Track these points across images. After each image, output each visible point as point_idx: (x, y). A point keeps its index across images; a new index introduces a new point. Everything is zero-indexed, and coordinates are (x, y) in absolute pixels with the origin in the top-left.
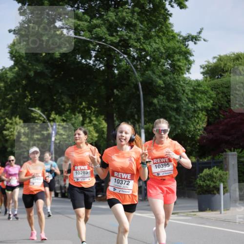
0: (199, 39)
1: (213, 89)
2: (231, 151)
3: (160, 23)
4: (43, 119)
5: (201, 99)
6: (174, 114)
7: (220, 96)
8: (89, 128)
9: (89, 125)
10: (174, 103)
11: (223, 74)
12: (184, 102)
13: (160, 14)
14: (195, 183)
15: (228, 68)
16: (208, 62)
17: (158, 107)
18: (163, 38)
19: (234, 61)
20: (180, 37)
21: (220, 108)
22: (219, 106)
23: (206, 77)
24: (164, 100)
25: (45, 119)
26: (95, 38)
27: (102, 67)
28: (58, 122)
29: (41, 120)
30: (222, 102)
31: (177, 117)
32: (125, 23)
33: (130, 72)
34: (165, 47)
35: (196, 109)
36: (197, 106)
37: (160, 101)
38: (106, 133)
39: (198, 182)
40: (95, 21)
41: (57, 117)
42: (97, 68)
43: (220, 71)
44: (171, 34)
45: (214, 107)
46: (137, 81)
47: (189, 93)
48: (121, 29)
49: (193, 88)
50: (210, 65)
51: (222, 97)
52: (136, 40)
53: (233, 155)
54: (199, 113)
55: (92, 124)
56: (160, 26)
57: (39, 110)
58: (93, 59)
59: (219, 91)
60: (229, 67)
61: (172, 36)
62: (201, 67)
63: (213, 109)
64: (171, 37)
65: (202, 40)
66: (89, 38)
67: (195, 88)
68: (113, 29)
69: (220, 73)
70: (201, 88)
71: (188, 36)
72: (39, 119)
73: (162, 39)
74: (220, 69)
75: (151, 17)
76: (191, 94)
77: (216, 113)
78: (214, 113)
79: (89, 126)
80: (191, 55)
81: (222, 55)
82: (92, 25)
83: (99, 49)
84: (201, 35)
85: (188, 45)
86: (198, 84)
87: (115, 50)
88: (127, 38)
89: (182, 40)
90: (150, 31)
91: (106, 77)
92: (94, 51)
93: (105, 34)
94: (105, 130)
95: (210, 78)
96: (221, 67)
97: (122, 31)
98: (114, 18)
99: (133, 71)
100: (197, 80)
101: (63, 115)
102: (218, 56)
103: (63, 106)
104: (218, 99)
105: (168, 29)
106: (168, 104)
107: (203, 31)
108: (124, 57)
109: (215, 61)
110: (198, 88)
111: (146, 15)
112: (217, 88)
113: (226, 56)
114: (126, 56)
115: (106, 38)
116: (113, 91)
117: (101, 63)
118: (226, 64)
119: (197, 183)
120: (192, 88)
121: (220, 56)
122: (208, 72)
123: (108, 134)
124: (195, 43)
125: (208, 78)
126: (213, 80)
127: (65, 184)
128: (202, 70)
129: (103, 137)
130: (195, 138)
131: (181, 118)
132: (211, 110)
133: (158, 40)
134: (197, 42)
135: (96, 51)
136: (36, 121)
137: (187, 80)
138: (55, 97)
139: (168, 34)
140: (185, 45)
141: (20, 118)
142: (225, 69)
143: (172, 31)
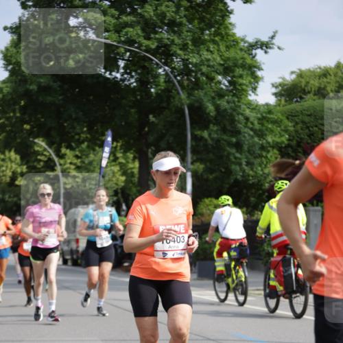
0: (271, 46)
1: (290, 117)
2: (313, 205)
3: (217, 22)
4: (48, 154)
5: (272, 131)
6: (233, 151)
7: (299, 127)
8: (113, 168)
9: (113, 163)
10: (232, 136)
11: (304, 96)
12: (246, 135)
13: (217, 9)
14: (261, 249)
15: (311, 88)
16: (283, 79)
17: (210, 142)
18: (220, 44)
19: (319, 79)
20: (245, 42)
21: (299, 144)
22: (297, 141)
23: (280, 100)
24: (219, 132)
25: (50, 155)
26: (124, 43)
27: (133, 82)
28: (69, 159)
29: (45, 155)
30: (302, 136)
31: (238, 155)
32: (166, 22)
33: (173, 91)
34: (223, 57)
35: (265, 145)
36: (266, 141)
37: (213, 133)
38: (137, 176)
39: (266, 248)
40: (125, 18)
41: (68, 152)
42: (126, 85)
43: (300, 92)
44: (232, 39)
45: (290, 142)
46: (182, 104)
47: (256, 122)
48: (160, 30)
49: (261, 114)
50: (286, 83)
51: (302, 129)
52: (181, 47)
53: (316, 211)
54: (268, 152)
55: (117, 162)
56: (216, 26)
57: (43, 141)
58: (122, 71)
59: (297, 120)
60: (313, 86)
61: (233, 41)
62: (273, 85)
63: (288, 146)
64: (232, 43)
65: (276, 48)
66: (115, 41)
67: (264, 115)
68: (150, 30)
69: (299, 94)
70: (272, 116)
71: (257, 42)
72: (43, 155)
73: (218, 45)
74: (299, 89)
75: (204, 14)
76: (259, 124)
77: (293, 152)
78: (290, 151)
79: (114, 165)
80: (260, 69)
81: (303, 69)
82: (121, 23)
83: (129, 57)
84: (274, 41)
85: (256, 54)
86: (269, 109)
87: (152, 60)
88: (169, 43)
89: (247, 47)
90: (203, 34)
91: (139, 97)
92: (123, 60)
93: (139, 36)
94: (136, 171)
95: (286, 101)
96: (301, 87)
97: (161, 32)
98: (152, 14)
99: (177, 90)
100: (267, 105)
101: (77, 150)
102: (298, 71)
103: (77, 137)
104: (296, 131)
105: (228, 31)
106: (225, 137)
107: (277, 35)
108: (165, 70)
109: (294, 76)
110: (268, 116)
111: (197, 11)
112: (296, 116)
113: (309, 70)
114: (167, 68)
115: (140, 41)
116: (148, 117)
117: (132, 77)
118: (308, 83)
119: (264, 250)
120: (259, 116)
121: (300, 70)
122: (283, 92)
123: (139, 178)
124: (266, 52)
125: (283, 102)
126: (290, 104)
127: (78, 247)
128: (274, 90)
129: (131, 181)
130: (262, 185)
131: (243, 156)
132: (286, 147)
133: (214, 47)
134: (269, 50)
135: (125, 60)
136: (39, 157)
137: (253, 103)
138: (65, 124)
139: (227, 39)
140: (252, 54)
141: (17, 152)
142: (306, 88)
143: (234, 34)
